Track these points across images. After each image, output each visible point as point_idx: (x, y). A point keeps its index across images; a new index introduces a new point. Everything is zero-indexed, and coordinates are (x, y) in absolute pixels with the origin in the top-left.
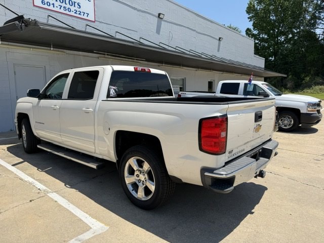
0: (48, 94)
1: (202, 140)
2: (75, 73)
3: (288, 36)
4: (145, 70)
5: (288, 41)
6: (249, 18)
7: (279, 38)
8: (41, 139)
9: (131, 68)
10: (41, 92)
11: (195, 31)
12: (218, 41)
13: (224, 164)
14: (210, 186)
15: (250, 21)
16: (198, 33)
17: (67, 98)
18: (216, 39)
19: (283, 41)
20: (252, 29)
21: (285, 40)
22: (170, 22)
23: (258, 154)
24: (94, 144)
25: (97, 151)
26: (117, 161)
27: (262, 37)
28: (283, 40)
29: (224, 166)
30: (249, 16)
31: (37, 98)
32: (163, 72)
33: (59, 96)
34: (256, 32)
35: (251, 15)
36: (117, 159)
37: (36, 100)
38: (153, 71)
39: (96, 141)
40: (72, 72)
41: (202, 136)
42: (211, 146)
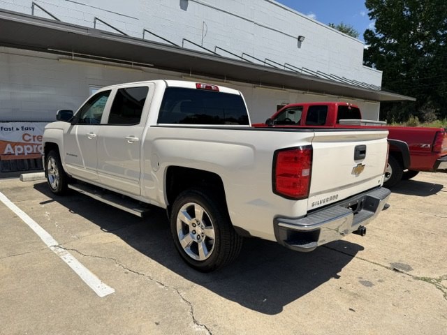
0: (84, 117)
1: (277, 179)
2: (119, 89)
3: (429, 41)
4: (211, 87)
5: (428, 48)
6: (369, 15)
7: (416, 44)
8: (73, 176)
9: (191, 85)
10: (74, 115)
13: (306, 213)
14: (285, 241)
15: (371, 19)
17: (106, 122)
18: (293, 37)
19: (422, 49)
20: (374, 31)
21: (424, 47)
23: (359, 204)
24: (139, 183)
25: (143, 194)
26: (168, 206)
27: (389, 43)
28: (421, 46)
29: (306, 216)
30: (370, 12)
31: (69, 122)
32: (236, 92)
33: (97, 121)
34: (380, 36)
35: (373, 10)
36: (168, 204)
37: (68, 125)
38: (223, 89)
39: (142, 180)
40: (114, 89)
41: (277, 174)
42: (289, 187)
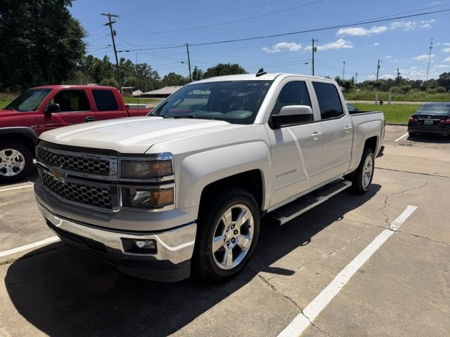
17: (320, 118)
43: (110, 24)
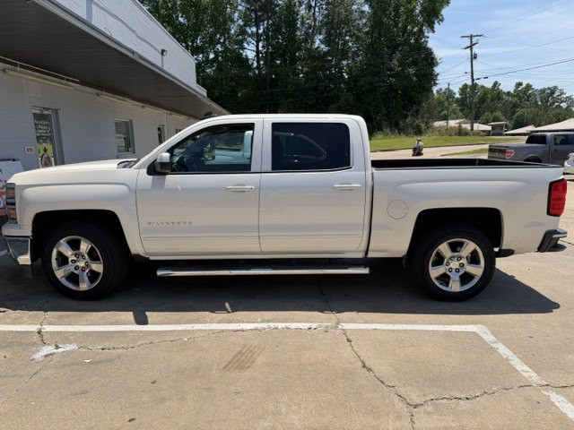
2: (273, 124)
8: (155, 258)
11: (134, 31)
12: (160, 55)
16: (139, 37)
17: (270, 169)
18: (158, 51)
22: (103, 9)
41: (551, 199)
43: (471, 47)
